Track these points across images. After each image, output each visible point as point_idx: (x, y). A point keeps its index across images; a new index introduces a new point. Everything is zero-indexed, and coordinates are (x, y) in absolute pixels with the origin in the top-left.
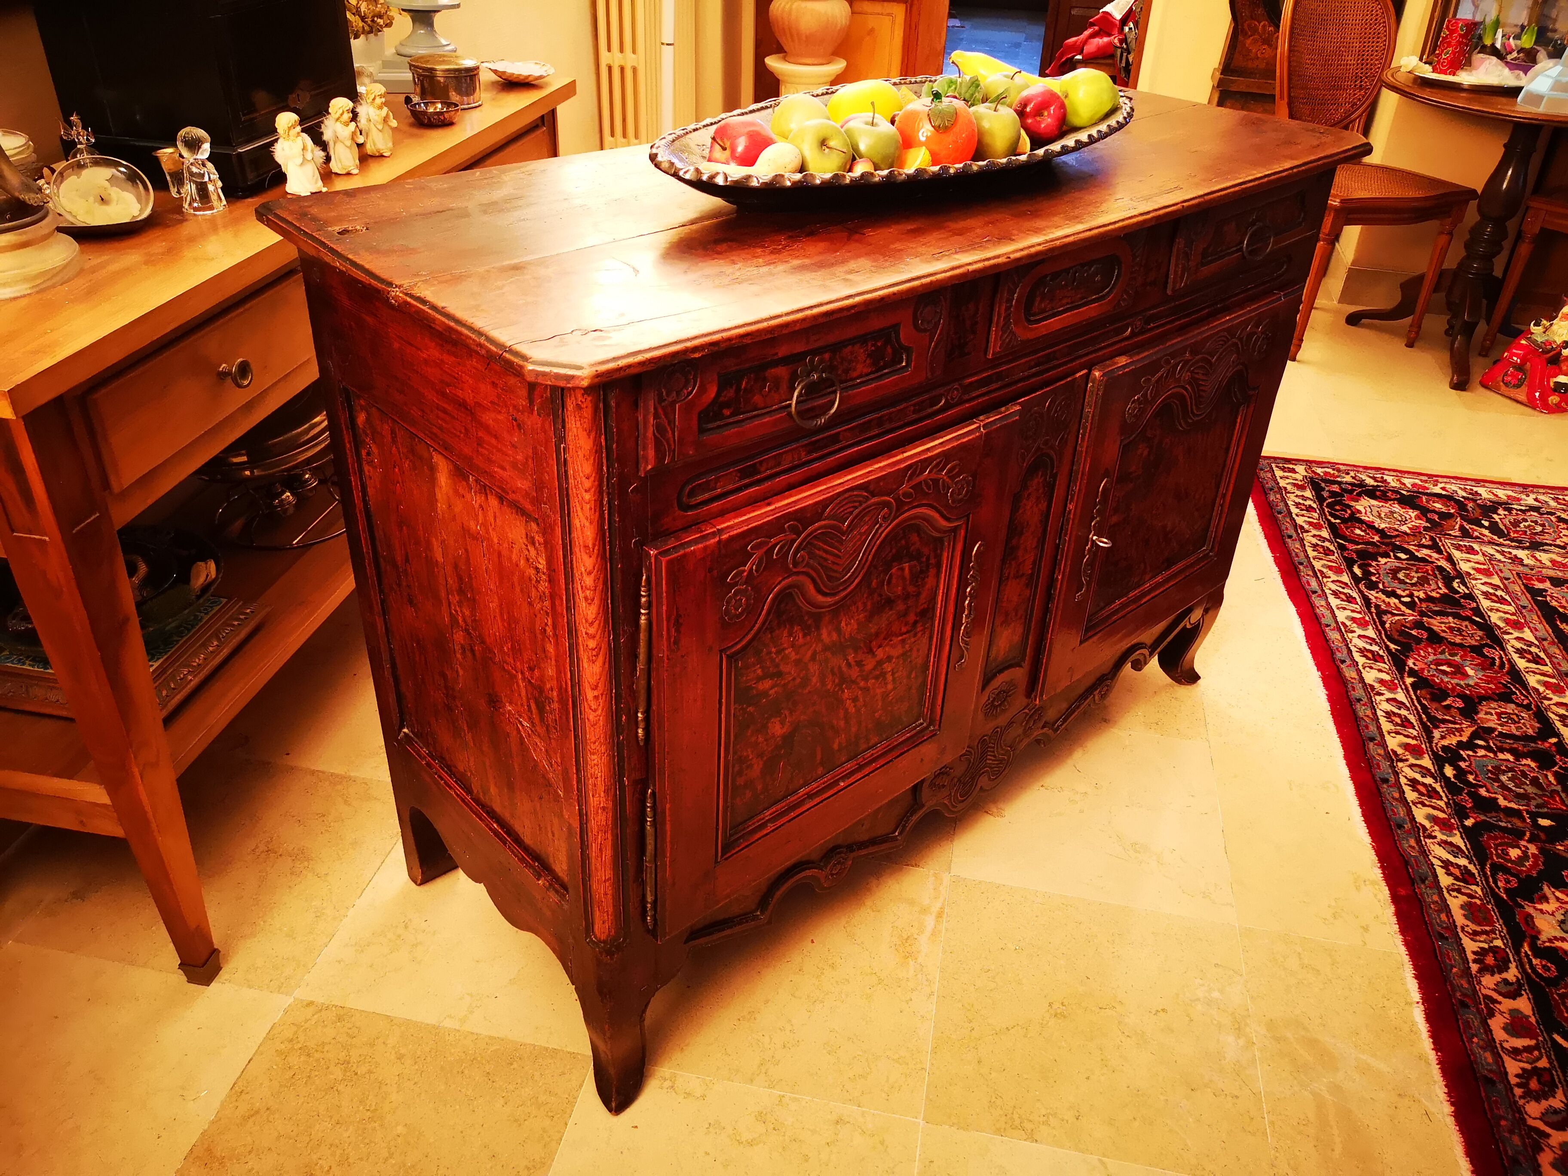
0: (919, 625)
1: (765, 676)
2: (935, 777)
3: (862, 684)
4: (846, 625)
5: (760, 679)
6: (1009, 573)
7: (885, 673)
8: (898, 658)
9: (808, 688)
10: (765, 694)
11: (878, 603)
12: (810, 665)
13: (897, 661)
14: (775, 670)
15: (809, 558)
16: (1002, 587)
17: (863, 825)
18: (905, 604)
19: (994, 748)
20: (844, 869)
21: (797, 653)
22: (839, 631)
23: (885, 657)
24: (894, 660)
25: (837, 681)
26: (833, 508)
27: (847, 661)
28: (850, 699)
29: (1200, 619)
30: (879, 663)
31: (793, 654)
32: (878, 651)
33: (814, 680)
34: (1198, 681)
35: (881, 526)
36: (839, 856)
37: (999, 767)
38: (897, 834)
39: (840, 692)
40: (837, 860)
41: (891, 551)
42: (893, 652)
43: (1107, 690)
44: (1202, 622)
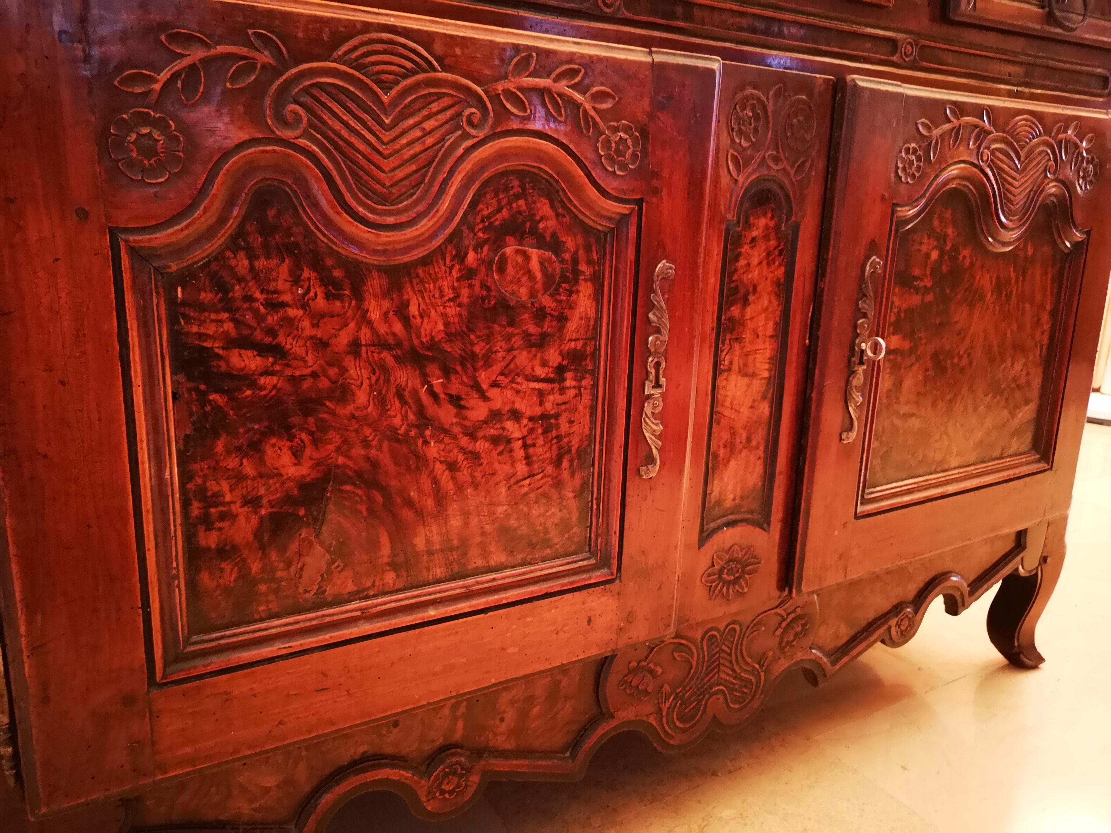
0: (569, 375)
1: (244, 343)
2: (630, 672)
3: (464, 441)
4: (422, 316)
5: (231, 343)
6: (731, 362)
7: (509, 441)
8: (531, 419)
9: (350, 408)
10: (248, 378)
11: (483, 299)
12: (349, 362)
13: (530, 425)
14: (268, 340)
15: (311, 125)
16: (721, 382)
17: (502, 720)
18: (537, 325)
19: (730, 655)
20: (466, 786)
21: (315, 326)
22: (406, 320)
23: (507, 408)
24: (525, 421)
25: (411, 416)
26: (355, 48)
27: (431, 387)
28: (441, 462)
29: (1037, 568)
30: (495, 415)
31: (306, 323)
32: (493, 393)
33: (362, 397)
34: (1042, 666)
35: (466, 136)
36: (454, 759)
37: (743, 692)
38: (568, 754)
39: (420, 442)
40: (450, 766)
41: (499, 210)
42: (521, 405)
43: (908, 625)
44: (1039, 571)
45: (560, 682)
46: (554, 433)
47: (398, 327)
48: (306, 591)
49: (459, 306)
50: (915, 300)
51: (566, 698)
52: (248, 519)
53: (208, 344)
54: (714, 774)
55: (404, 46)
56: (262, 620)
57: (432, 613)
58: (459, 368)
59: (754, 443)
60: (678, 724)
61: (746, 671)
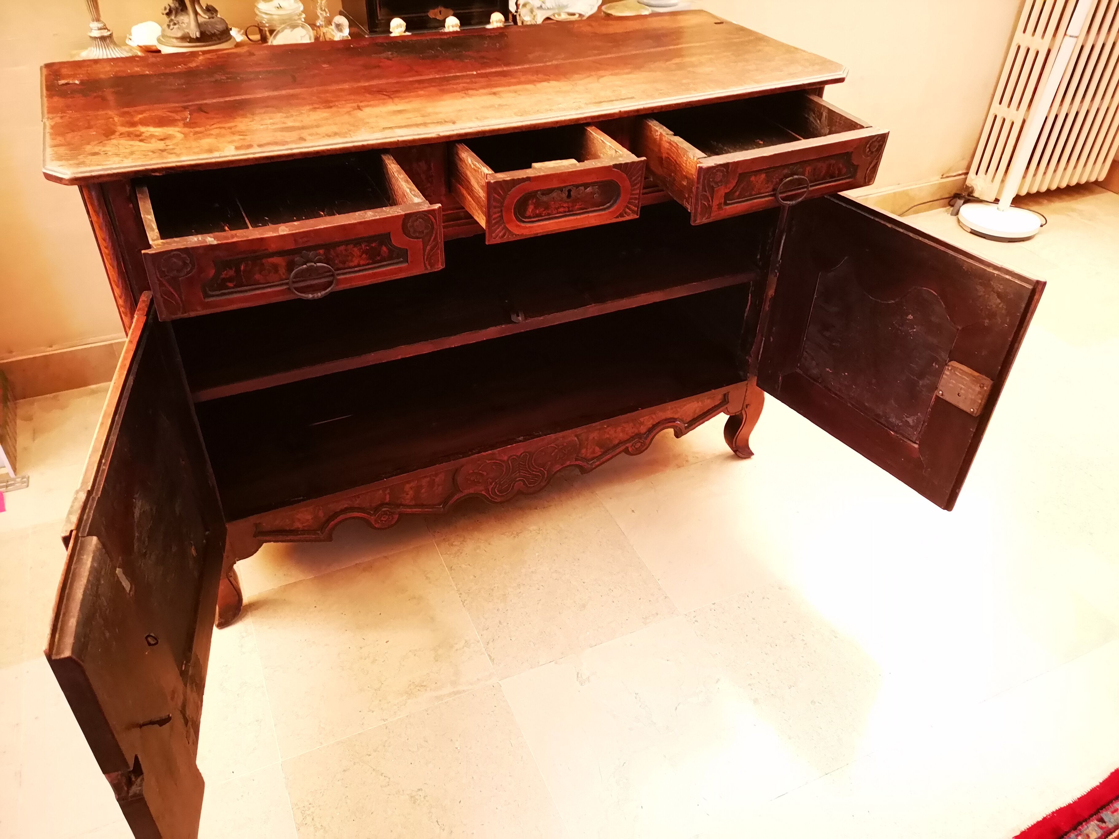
2: (469, 475)
17: (407, 494)
19: (525, 465)
20: (392, 519)
29: (741, 410)
34: (753, 457)
36: (385, 509)
37: (535, 480)
38: (441, 506)
40: (384, 511)
43: (641, 445)
44: (743, 412)
45: (434, 480)
51: (439, 485)
60: (497, 493)
61: (536, 472)
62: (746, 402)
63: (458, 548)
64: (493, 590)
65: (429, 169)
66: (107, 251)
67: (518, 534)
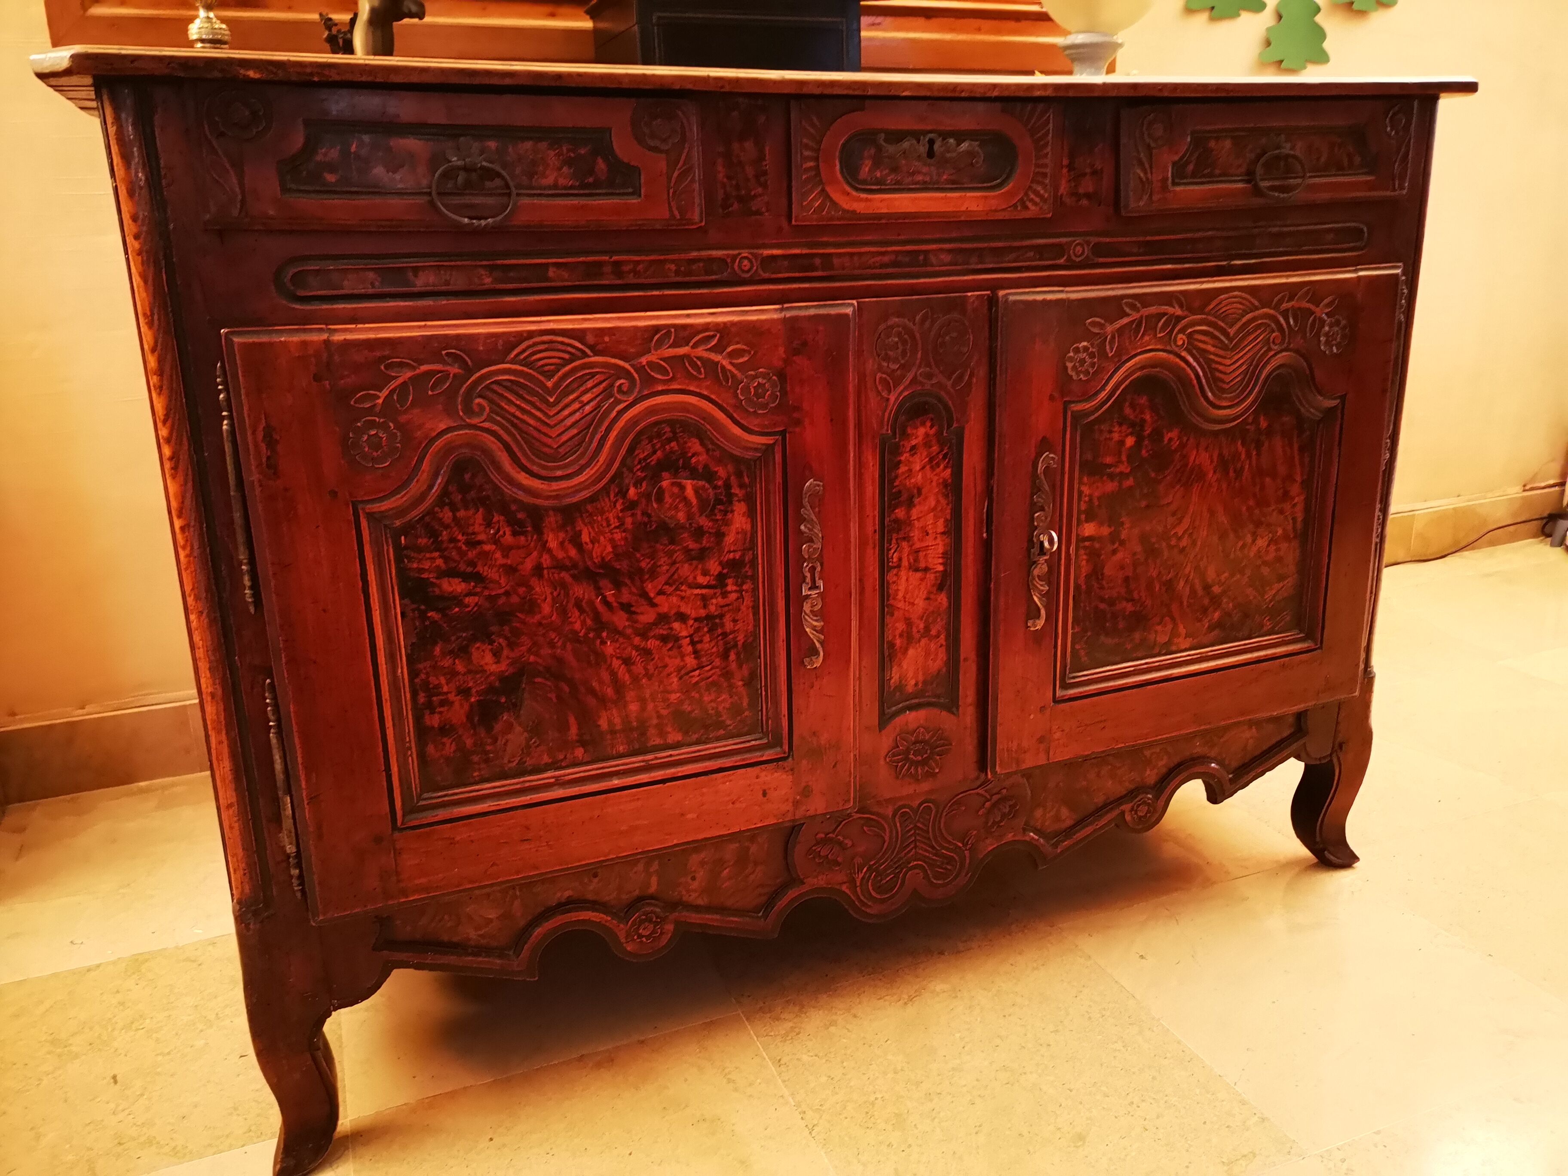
0: (730, 581)
1: (451, 573)
2: (818, 843)
3: (637, 640)
4: (593, 542)
5: (442, 574)
6: (900, 559)
7: (677, 639)
8: (696, 620)
9: (537, 618)
10: (456, 599)
11: (645, 524)
12: (534, 581)
13: (696, 625)
14: (469, 569)
15: (492, 411)
16: (890, 577)
17: (693, 878)
18: (696, 542)
19: (928, 832)
20: (662, 933)
21: (505, 556)
22: (579, 546)
23: (673, 612)
24: (691, 622)
25: (589, 622)
26: (524, 351)
27: (604, 597)
28: (617, 658)
29: (1331, 755)
30: (663, 618)
31: (498, 555)
32: (659, 600)
33: (546, 609)
34: (1355, 865)
35: (618, 402)
36: (649, 909)
37: (946, 869)
38: (761, 914)
39: (598, 641)
40: (646, 914)
41: (654, 452)
42: (686, 609)
43: (1148, 812)
44: (1335, 761)
45: (748, 848)
46: (720, 631)
47: (573, 552)
48: (509, 762)
49: (624, 531)
50: (1111, 486)
51: (756, 864)
52: (461, 705)
53: (425, 576)
54: (942, 953)
55: (562, 343)
56: (476, 783)
57: (616, 782)
58: (628, 581)
59: (933, 632)
60: (873, 893)
61: (947, 849)
62: (1339, 740)
63: (791, 1024)
64: (873, 1104)
65: (762, 158)
66: (137, 245)
67: (911, 999)
